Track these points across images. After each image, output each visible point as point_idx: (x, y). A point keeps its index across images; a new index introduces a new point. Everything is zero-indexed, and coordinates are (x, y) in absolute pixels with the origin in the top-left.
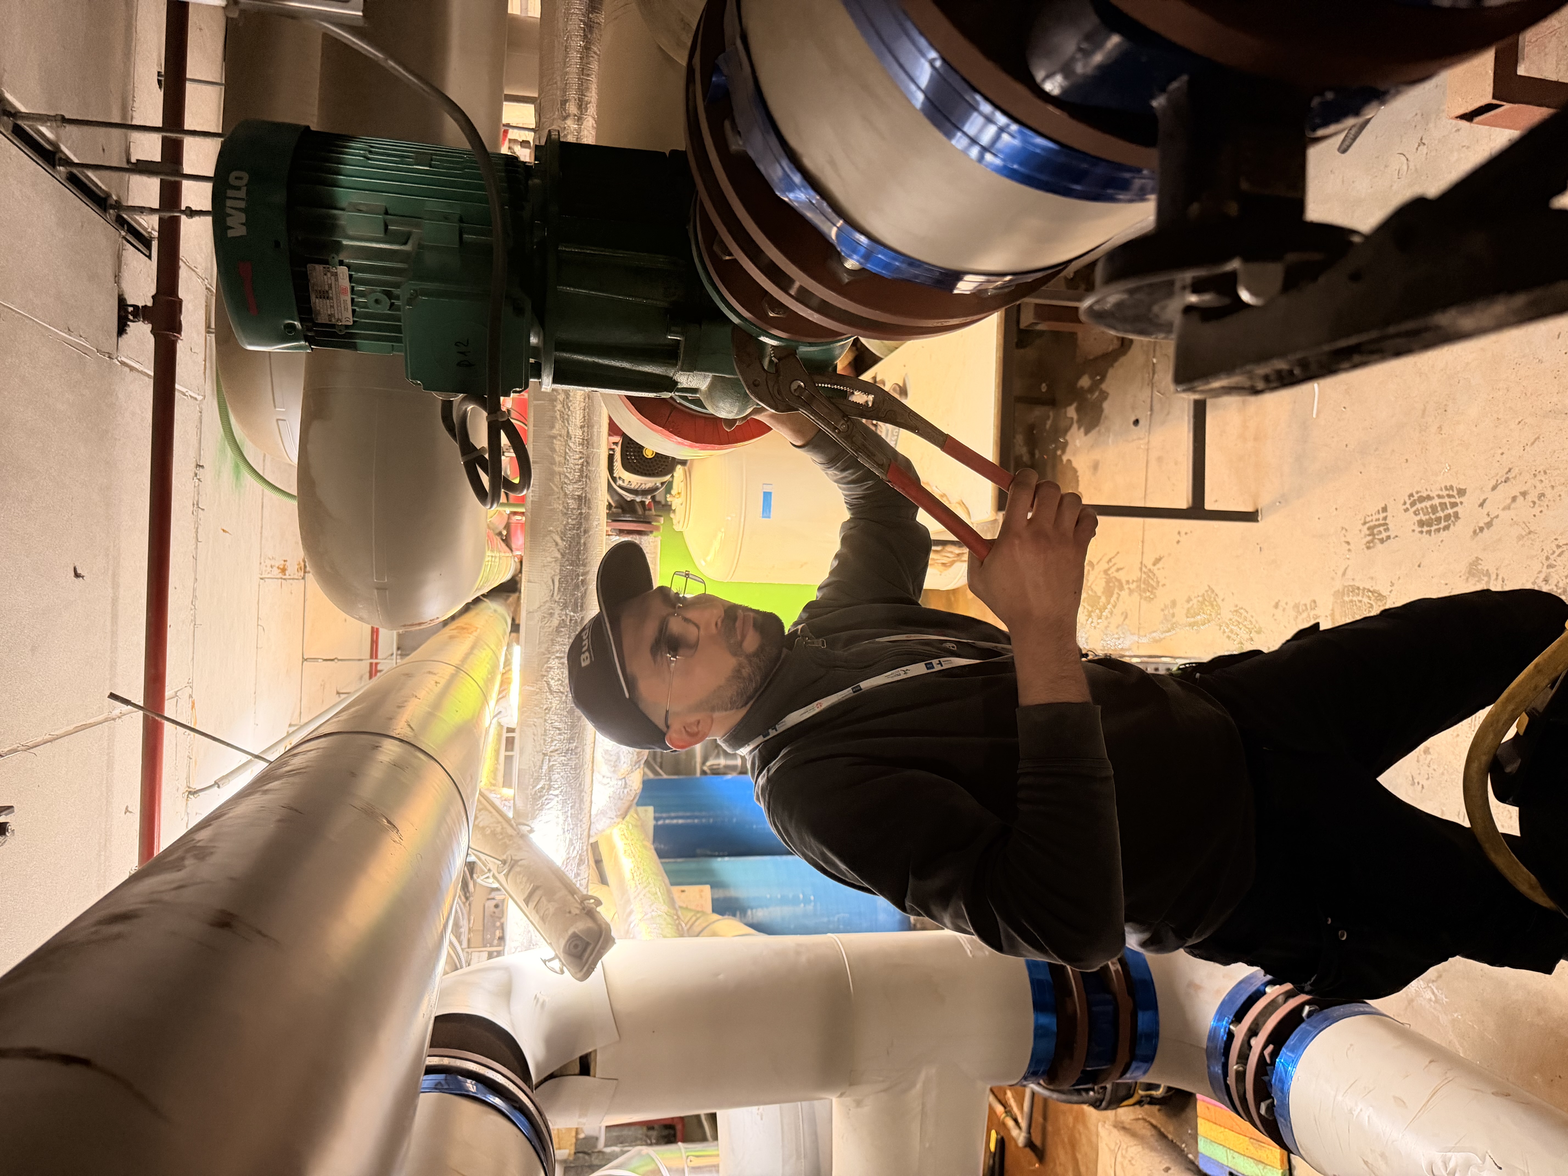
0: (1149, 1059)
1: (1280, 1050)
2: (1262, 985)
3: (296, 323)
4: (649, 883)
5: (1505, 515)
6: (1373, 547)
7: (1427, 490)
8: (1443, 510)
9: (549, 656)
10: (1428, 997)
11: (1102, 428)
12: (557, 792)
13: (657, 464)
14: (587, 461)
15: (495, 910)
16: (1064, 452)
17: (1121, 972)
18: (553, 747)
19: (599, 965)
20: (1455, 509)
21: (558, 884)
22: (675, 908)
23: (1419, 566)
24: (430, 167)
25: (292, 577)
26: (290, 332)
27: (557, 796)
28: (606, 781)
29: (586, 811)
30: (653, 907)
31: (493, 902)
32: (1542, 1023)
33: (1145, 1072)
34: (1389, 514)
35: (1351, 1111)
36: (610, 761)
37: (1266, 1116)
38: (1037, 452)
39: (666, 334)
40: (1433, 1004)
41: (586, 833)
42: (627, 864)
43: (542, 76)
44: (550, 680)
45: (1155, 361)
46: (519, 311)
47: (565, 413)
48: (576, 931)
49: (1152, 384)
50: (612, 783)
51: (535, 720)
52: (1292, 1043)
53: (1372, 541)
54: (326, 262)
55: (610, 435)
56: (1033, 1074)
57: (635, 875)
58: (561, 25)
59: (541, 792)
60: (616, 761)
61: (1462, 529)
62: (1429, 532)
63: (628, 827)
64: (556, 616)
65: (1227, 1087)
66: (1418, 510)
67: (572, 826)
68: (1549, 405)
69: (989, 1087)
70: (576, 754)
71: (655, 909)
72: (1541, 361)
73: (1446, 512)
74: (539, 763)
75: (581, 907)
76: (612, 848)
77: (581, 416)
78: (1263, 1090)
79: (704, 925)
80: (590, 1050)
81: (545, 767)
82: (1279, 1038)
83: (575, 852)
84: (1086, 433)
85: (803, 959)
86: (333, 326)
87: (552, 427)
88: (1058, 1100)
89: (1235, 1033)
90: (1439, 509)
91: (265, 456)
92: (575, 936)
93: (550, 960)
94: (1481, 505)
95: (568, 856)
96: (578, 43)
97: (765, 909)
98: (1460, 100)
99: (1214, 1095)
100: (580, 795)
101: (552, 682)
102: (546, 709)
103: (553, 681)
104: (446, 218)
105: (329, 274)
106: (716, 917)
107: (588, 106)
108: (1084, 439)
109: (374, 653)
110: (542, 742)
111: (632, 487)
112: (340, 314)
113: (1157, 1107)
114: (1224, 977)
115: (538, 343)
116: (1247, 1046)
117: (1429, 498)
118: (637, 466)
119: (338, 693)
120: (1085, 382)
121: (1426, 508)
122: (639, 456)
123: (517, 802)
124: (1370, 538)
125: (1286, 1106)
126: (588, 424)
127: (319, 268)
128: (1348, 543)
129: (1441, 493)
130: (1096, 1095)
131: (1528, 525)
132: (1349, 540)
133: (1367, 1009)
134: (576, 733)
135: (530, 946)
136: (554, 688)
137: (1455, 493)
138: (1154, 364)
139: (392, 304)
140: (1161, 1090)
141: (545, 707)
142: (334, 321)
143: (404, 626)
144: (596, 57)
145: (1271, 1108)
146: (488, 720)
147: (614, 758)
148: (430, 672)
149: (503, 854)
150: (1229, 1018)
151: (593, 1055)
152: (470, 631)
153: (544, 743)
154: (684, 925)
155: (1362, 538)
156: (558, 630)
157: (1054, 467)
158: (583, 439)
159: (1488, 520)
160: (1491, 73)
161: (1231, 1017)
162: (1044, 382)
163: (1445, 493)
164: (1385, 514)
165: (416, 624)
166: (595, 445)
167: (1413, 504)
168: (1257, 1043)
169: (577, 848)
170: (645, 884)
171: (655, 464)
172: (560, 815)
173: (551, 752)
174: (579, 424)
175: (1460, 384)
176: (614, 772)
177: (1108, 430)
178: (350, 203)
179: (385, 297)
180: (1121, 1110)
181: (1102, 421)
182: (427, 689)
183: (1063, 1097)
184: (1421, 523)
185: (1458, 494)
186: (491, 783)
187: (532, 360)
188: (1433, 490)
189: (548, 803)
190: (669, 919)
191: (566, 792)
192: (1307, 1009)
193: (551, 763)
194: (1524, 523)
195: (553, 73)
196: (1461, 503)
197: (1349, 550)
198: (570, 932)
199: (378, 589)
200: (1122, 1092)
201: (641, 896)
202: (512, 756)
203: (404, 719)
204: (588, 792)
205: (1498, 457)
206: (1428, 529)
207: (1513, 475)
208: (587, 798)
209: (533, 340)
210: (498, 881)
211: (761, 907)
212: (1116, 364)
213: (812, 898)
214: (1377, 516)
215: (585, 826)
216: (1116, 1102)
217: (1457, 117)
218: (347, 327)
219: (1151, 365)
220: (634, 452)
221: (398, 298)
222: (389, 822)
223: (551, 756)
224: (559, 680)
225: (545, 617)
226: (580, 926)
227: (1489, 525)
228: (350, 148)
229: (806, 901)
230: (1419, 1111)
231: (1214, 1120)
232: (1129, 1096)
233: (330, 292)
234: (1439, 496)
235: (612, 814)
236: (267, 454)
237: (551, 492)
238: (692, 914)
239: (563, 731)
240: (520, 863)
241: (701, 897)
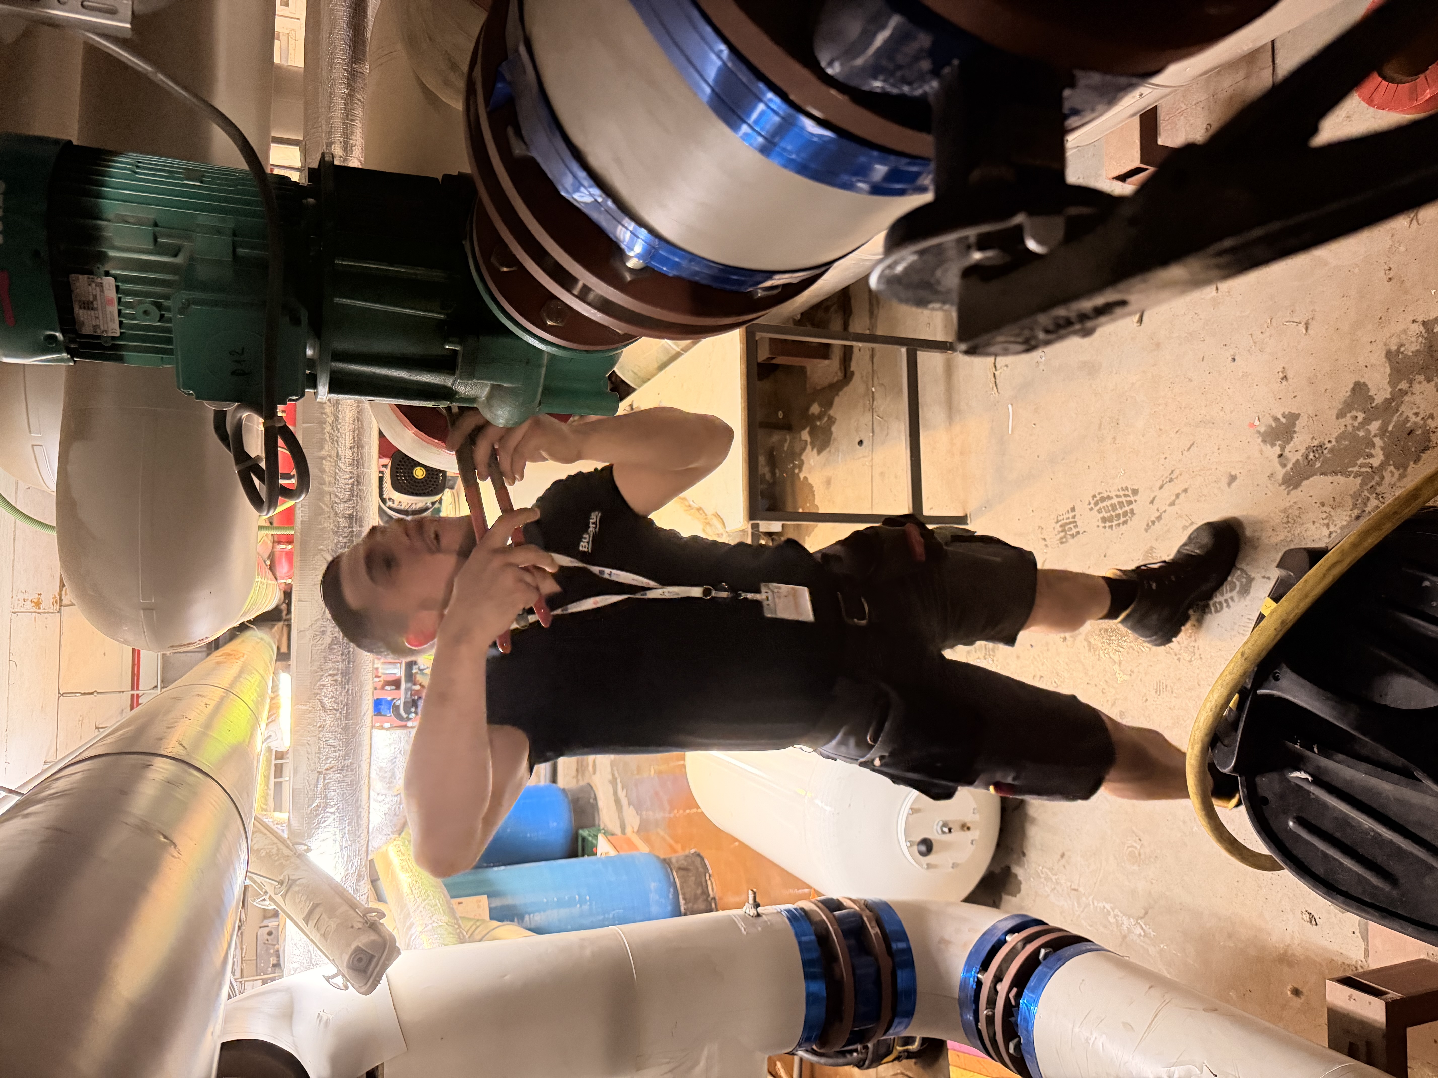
0: (909, 1014)
1: (1023, 991)
2: (1002, 934)
3: (57, 334)
4: (428, 896)
5: (1170, 509)
6: (1066, 542)
7: (1107, 491)
8: (1121, 508)
9: (322, 673)
10: (1138, 933)
11: (832, 448)
12: (333, 810)
13: (428, 484)
14: (358, 481)
15: (269, 937)
16: (800, 469)
17: (880, 935)
18: (328, 765)
19: (384, 977)
20: (1131, 507)
21: (338, 900)
22: (456, 918)
23: (1105, 556)
24: (202, 182)
25: (46, 611)
26: (51, 344)
27: (333, 813)
28: (381, 798)
29: (364, 826)
30: (433, 919)
31: (267, 930)
32: (1232, 945)
33: (906, 1028)
34: (1076, 513)
35: (1087, 1040)
36: (386, 777)
37: (1014, 1054)
38: (777, 471)
39: (443, 344)
40: (1142, 938)
41: (364, 849)
42: (405, 879)
43: (306, 121)
44: (323, 698)
45: (873, 389)
46: (296, 321)
47: (335, 434)
48: (360, 944)
49: (873, 409)
50: (387, 800)
51: (309, 738)
52: (1032, 984)
53: (1065, 537)
54: (91, 273)
55: (380, 458)
56: (806, 1040)
57: (413, 888)
58: (325, 73)
59: (316, 810)
60: (391, 777)
61: (1137, 523)
62: (1111, 527)
63: (404, 843)
64: (329, 633)
65: (979, 1031)
66: (1101, 509)
67: (349, 843)
68: (1200, 416)
69: (767, 1056)
70: (352, 770)
71: (436, 920)
72: (1190, 380)
73: (1124, 509)
74: (314, 782)
75: (364, 921)
76: (388, 864)
77: (351, 438)
78: (1011, 1031)
79: (485, 932)
80: (377, 1065)
81: (320, 785)
82: (1021, 981)
83: (354, 868)
84: (819, 452)
85: (588, 952)
86: (99, 337)
87: (322, 448)
88: (825, 1065)
89: (983, 981)
90: (1118, 506)
91: (17, 484)
92: (358, 950)
93: (334, 976)
94: (1152, 502)
95: (347, 873)
96: (342, 90)
97: (542, 913)
98: (1115, 164)
99: (967, 1041)
100: (357, 811)
101: (325, 700)
102: (320, 727)
103: (327, 699)
104: (219, 231)
105: (93, 285)
106: (496, 923)
107: (354, 148)
108: (817, 458)
109: (135, 683)
110: (317, 760)
111: (402, 507)
112: (106, 326)
113: (913, 1060)
114: (969, 931)
115: (313, 355)
116: (994, 992)
117: (1109, 498)
118: (407, 486)
119: (97, 728)
120: (815, 409)
121: (1107, 506)
122: (409, 476)
123: (292, 822)
124: (1062, 534)
125: (1031, 1043)
126: (358, 445)
127: (83, 279)
128: (1044, 539)
129: (1118, 493)
130: (860, 1056)
131: (1190, 517)
132: (1045, 537)
133: (1093, 947)
134: (351, 749)
135: (311, 965)
136: (328, 706)
137: (1130, 493)
138: (873, 392)
139: (162, 316)
140: (917, 1044)
141: (318, 726)
142: (99, 333)
143: (172, 647)
144: (360, 104)
145: (1018, 1046)
146: (259, 745)
147: (388, 775)
148: (198, 695)
149: (280, 875)
150: (976, 968)
151: (380, 1069)
152: (237, 657)
153: (319, 762)
154: (465, 933)
155: (1056, 535)
156: (330, 648)
157: (793, 484)
158: (353, 460)
159: (1158, 514)
160: (1138, 142)
161: (978, 967)
162: (780, 410)
163: (1121, 493)
164: (1073, 514)
165: (184, 645)
166: (365, 465)
167: (1096, 504)
168: (1003, 988)
169: (356, 863)
170: (424, 897)
171: (425, 484)
172: (337, 833)
173: (326, 770)
174: (348, 445)
175: (1128, 402)
176: (389, 788)
177: (837, 450)
178: (117, 215)
179: (154, 308)
180: (881, 1068)
181: (831, 442)
182: (198, 711)
183: (830, 1061)
184: (1104, 520)
185: (1132, 494)
186: (262, 808)
187: (307, 372)
188: (1112, 491)
189: (325, 821)
190: (450, 929)
191: (343, 809)
192: (1043, 952)
193: (327, 781)
194: (1187, 516)
195: (318, 117)
196: (1136, 501)
197: (1046, 545)
198: (353, 947)
199: (144, 609)
200: (882, 1050)
201: (421, 909)
202: (281, 783)
203: (175, 738)
204: (366, 807)
205: (1162, 461)
206: (1110, 524)
207: (1175, 476)
208: (364, 814)
209: (309, 352)
210: (275, 902)
211: (539, 911)
212: (841, 393)
213: (588, 897)
214: (1067, 516)
215: (363, 842)
216: (877, 1060)
217: (1113, 178)
218: (114, 338)
219: (871, 393)
220: (404, 473)
221: (168, 309)
222: (165, 837)
223: (326, 774)
224: (332, 697)
225: (317, 635)
226: (364, 940)
227: (1159, 518)
228: (115, 162)
229: (582, 902)
230: (1145, 1033)
231: (964, 1067)
232: (889, 1053)
233: (95, 303)
234: (1117, 496)
235: (388, 830)
236: (20, 482)
237: (321, 512)
238: (472, 923)
239: (338, 747)
240: (298, 883)
241: (479, 907)
